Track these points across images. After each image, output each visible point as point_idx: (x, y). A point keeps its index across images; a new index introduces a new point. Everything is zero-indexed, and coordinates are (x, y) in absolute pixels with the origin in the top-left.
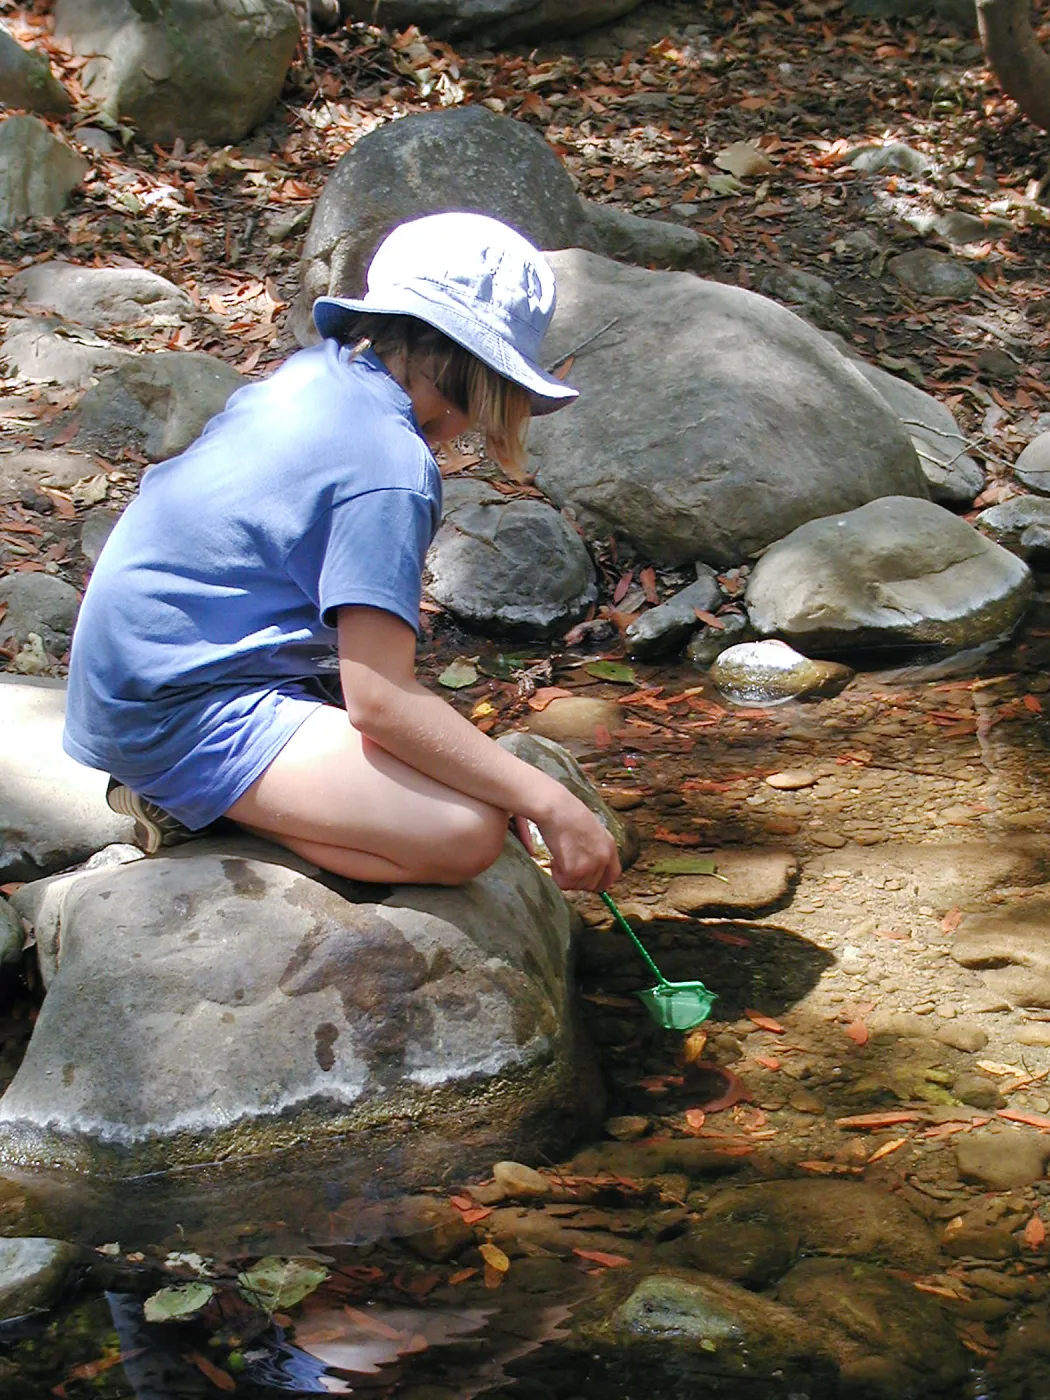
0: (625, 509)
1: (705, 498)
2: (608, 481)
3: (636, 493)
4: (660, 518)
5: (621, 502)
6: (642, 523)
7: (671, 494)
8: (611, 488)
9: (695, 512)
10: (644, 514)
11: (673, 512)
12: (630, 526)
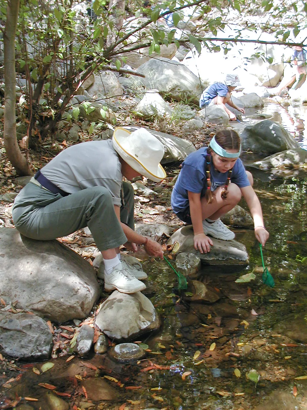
0: (50, 309)
1: (77, 300)
2: (43, 301)
3: (54, 303)
4: (64, 309)
5: (49, 307)
6: (56, 312)
7: (67, 301)
8: (44, 303)
9: (75, 305)
10: (57, 309)
11: (69, 307)
12: (52, 313)
